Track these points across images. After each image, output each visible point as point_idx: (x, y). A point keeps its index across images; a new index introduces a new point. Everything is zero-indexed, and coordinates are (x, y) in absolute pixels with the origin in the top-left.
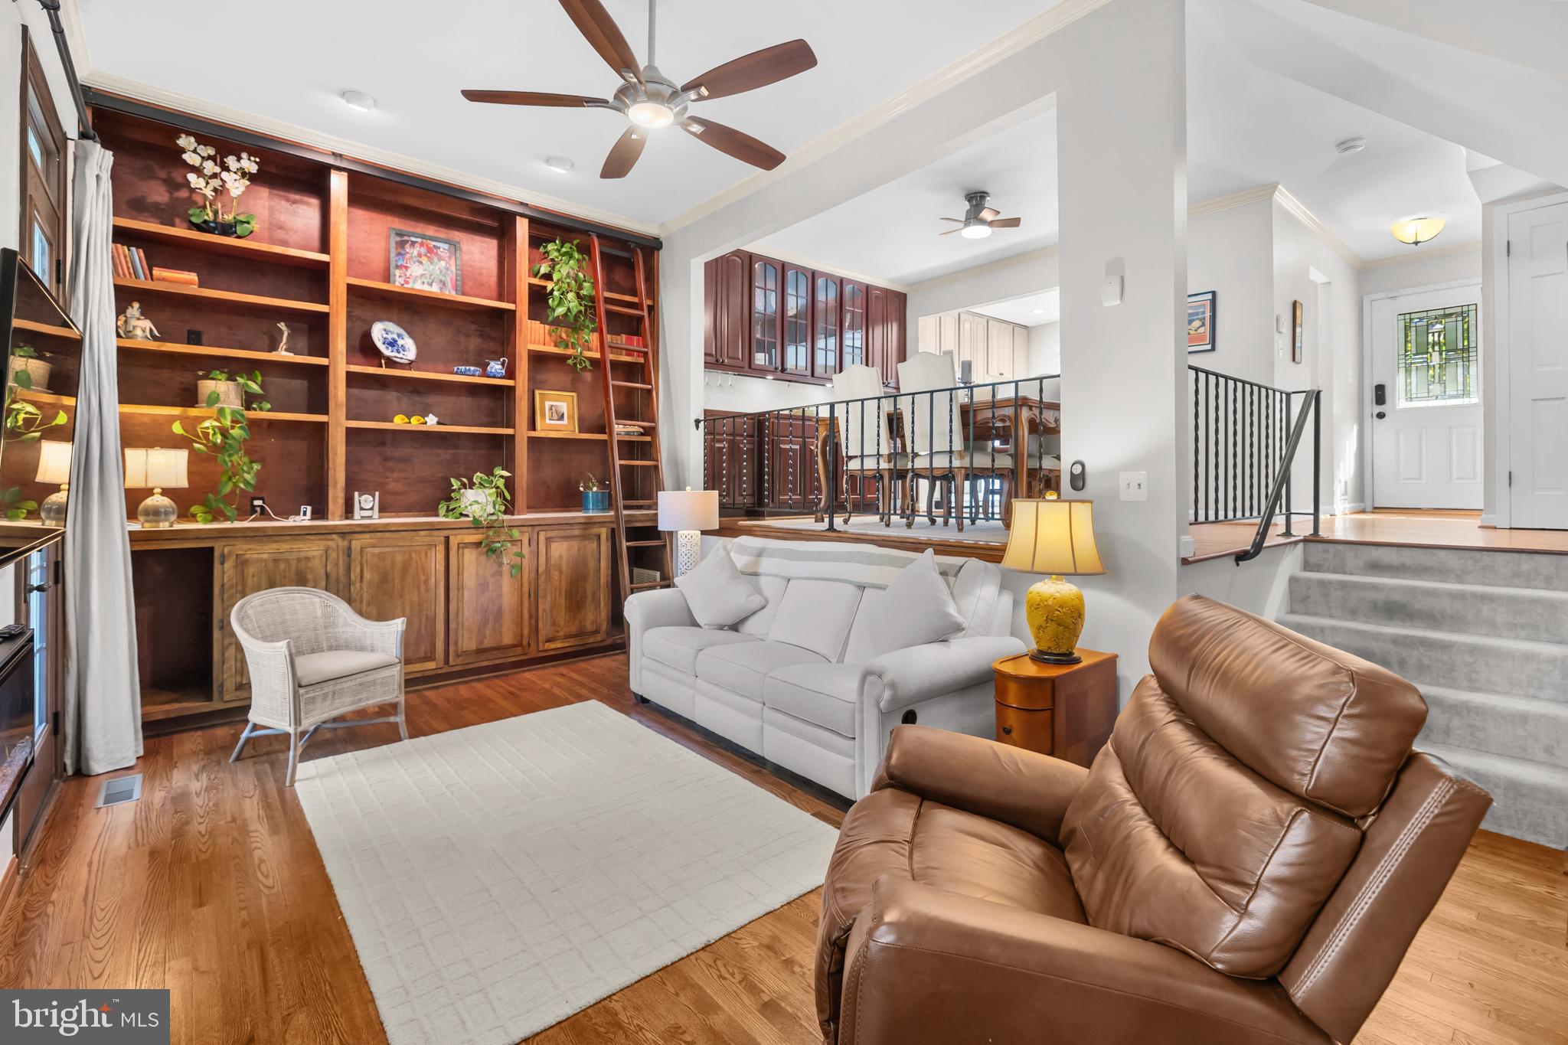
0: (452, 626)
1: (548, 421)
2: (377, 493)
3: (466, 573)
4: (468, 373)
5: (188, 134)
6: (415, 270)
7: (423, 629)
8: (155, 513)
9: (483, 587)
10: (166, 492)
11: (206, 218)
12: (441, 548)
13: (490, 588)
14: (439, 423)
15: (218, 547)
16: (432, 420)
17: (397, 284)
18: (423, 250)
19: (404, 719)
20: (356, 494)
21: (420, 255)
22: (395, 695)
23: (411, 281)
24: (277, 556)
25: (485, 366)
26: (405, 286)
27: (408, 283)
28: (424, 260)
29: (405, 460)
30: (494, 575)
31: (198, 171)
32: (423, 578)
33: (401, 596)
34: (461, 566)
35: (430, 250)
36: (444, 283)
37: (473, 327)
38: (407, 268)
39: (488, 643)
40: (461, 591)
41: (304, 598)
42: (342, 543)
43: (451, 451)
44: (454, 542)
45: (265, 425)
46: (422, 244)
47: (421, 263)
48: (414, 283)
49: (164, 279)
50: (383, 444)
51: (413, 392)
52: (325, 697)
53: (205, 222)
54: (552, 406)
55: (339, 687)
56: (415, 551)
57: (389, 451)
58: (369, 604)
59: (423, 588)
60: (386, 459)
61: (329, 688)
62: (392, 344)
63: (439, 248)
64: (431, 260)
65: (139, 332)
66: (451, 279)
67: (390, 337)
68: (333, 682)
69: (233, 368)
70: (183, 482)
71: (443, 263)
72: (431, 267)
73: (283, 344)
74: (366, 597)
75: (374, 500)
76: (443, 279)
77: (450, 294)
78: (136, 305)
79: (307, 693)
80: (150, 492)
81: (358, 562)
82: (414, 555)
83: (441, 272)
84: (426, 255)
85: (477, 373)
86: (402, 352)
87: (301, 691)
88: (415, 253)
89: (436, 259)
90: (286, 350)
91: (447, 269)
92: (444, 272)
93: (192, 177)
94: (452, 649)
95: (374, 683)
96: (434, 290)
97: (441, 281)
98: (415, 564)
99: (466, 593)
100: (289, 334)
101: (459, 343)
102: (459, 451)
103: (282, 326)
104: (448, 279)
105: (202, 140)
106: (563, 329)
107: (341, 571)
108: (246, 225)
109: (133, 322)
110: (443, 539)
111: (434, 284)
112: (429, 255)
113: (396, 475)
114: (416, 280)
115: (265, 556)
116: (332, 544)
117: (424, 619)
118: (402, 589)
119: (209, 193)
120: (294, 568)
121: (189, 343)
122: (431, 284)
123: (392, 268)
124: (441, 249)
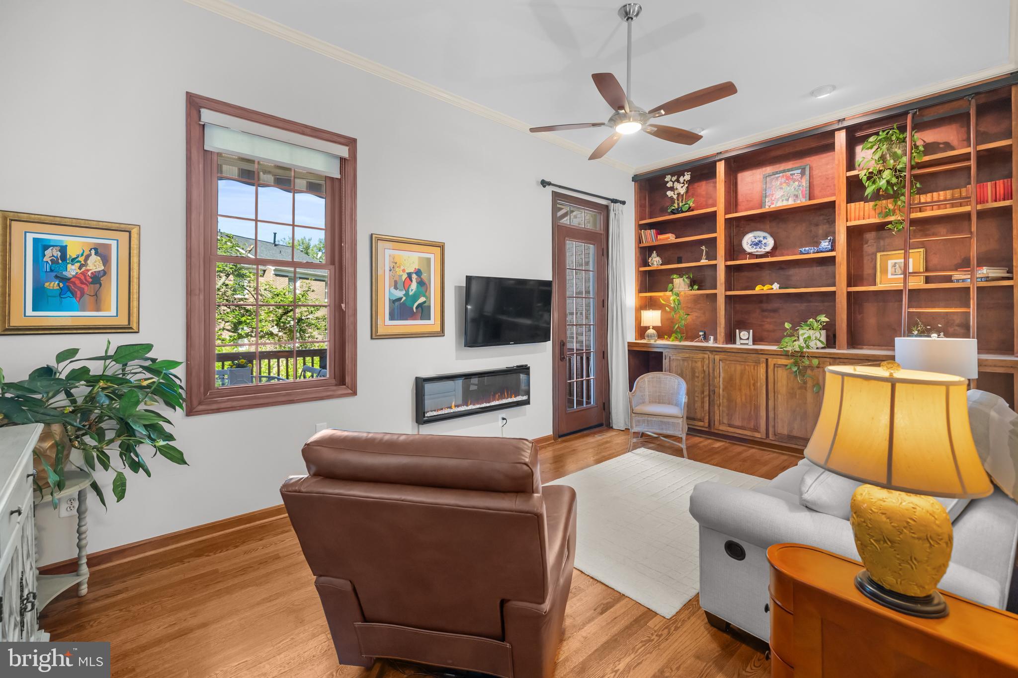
0: (771, 415)
1: (890, 276)
2: (751, 331)
3: (779, 384)
4: (805, 252)
5: (668, 175)
6: (778, 194)
7: (752, 413)
8: (650, 337)
9: (792, 395)
10: (654, 328)
11: (673, 208)
12: (764, 365)
13: (797, 396)
14: (780, 288)
15: (665, 352)
16: (776, 286)
17: (767, 207)
18: (783, 180)
19: (685, 447)
20: (737, 331)
21: (781, 184)
22: (680, 433)
23: (775, 202)
24: (684, 358)
25: (817, 244)
26: (772, 206)
27: (773, 204)
28: (784, 186)
29: (775, 311)
30: (800, 388)
31: (672, 189)
32: (752, 382)
33: (740, 390)
34: (776, 379)
35: (788, 178)
36: (797, 196)
37: (821, 218)
38: (773, 195)
39: (795, 433)
40: (776, 395)
41: (671, 378)
42: (711, 356)
43: (805, 304)
44: (772, 362)
45: (705, 296)
46: (783, 176)
47: (781, 188)
48: (777, 203)
49: (660, 240)
50: (761, 302)
51: (779, 269)
52: (644, 421)
53: (673, 210)
54: (895, 263)
55: (649, 419)
56: (748, 365)
57: (765, 306)
58: (723, 391)
59: (752, 387)
60: (763, 311)
61: (646, 418)
62: (757, 244)
63: (794, 174)
64: (788, 185)
65: (655, 263)
66: (802, 192)
67: (756, 241)
68: (647, 416)
69: (680, 272)
70: (659, 324)
71: (797, 183)
72: (789, 188)
73: (704, 257)
74: (721, 386)
75: (749, 334)
76: (796, 193)
77: (803, 201)
78: (655, 252)
79: (636, 416)
80: (648, 328)
81: (718, 366)
82: (747, 367)
83: (795, 189)
84: (785, 182)
85: (812, 251)
86: (763, 247)
87: (633, 415)
88: (779, 183)
89: (791, 183)
90: (706, 259)
91: (800, 186)
92: (797, 188)
93: (670, 193)
94: (771, 430)
95: (668, 423)
96: (790, 203)
97: (795, 195)
98: (747, 373)
99: (779, 396)
100: (706, 251)
101: (811, 231)
102: (812, 304)
103: (703, 248)
104: (800, 192)
105: (673, 175)
106: (889, 201)
107: (711, 371)
108: (686, 205)
109: (654, 259)
110: (765, 360)
111: (790, 199)
112: (787, 181)
113: (768, 320)
114: (778, 200)
115: (680, 358)
116: (706, 356)
117: (753, 406)
118: (740, 385)
119: (675, 197)
120: (690, 365)
121: (678, 263)
122: (788, 200)
123: (764, 199)
124: (796, 175)
